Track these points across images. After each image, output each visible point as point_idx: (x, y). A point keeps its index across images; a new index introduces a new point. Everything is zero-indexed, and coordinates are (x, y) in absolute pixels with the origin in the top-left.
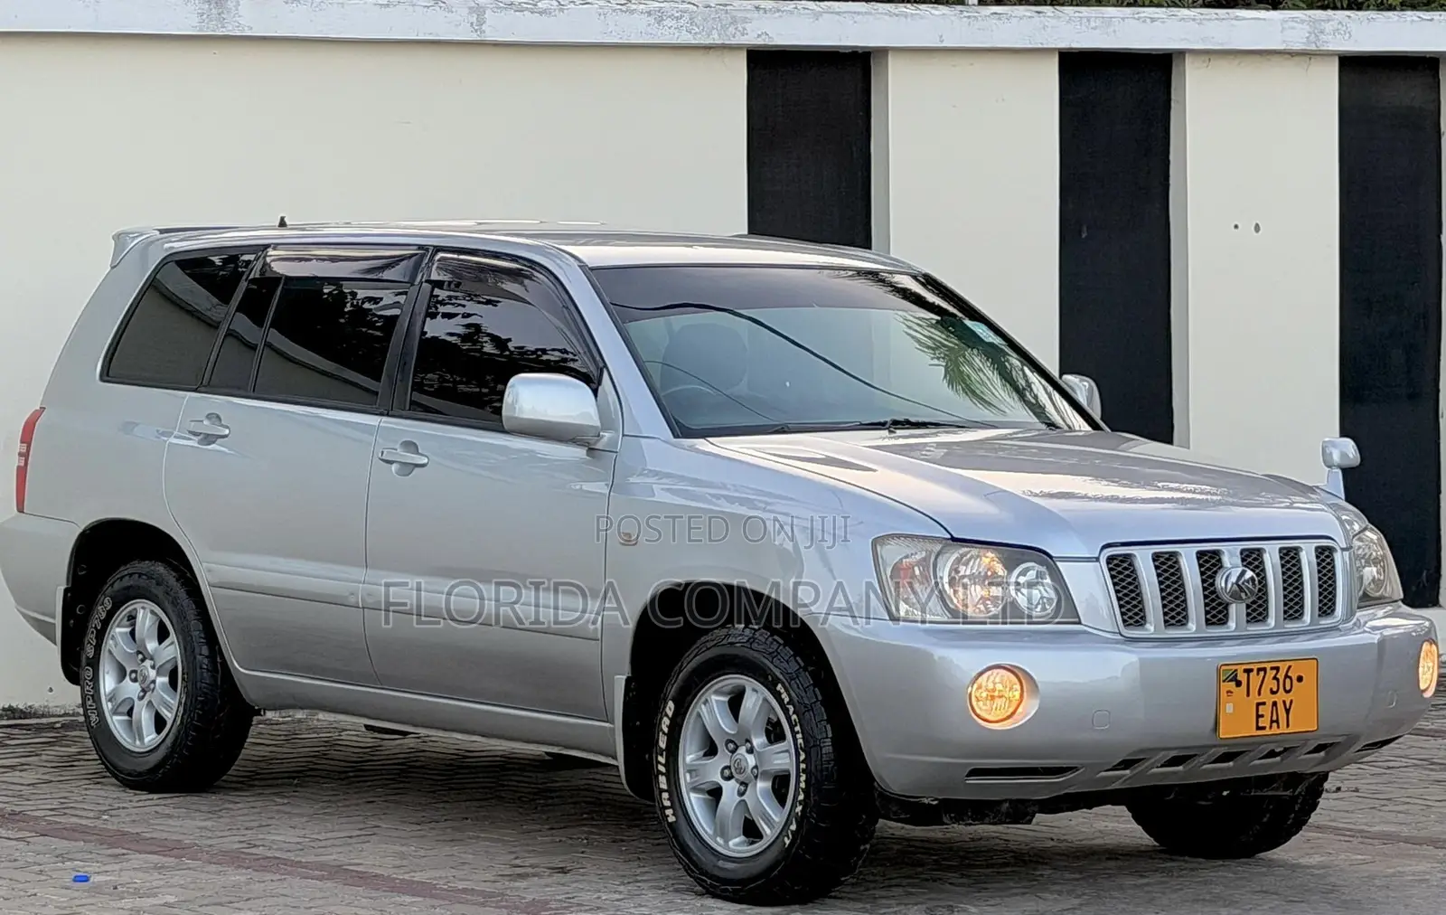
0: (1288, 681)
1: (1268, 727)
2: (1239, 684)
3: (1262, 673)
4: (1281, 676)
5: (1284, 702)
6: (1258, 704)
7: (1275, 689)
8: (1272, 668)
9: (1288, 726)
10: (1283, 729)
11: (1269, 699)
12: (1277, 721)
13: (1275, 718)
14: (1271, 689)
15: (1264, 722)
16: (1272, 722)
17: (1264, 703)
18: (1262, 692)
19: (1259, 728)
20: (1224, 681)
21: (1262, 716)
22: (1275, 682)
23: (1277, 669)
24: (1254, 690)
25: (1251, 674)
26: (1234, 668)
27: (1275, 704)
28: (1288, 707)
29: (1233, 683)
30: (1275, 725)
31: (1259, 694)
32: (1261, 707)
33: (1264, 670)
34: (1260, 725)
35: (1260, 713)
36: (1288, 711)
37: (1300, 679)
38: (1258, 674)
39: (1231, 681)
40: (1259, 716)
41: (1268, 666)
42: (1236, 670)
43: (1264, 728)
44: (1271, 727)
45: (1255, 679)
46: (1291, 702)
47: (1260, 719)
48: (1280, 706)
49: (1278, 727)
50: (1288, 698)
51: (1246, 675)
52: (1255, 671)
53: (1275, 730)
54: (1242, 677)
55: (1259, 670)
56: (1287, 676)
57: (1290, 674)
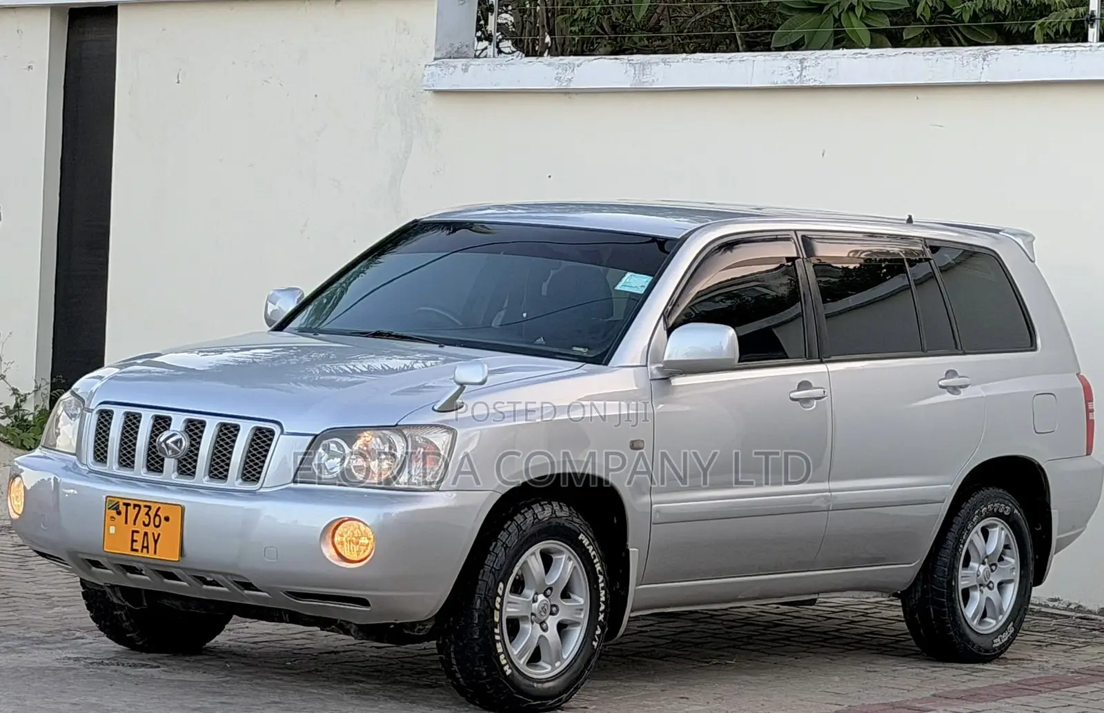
0: (157, 519)
1: (140, 550)
2: (119, 513)
3: (137, 508)
4: (152, 513)
5: (153, 534)
6: (134, 532)
7: (147, 523)
8: (146, 506)
9: (155, 552)
10: (151, 555)
11: (143, 530)
12: (147, 547)
13: (145, 545)
14: (144, 522)
15: (138, 546)
16: (143, 547)
17: (137, 532)
18: (137, 523)
19: (133, 550)
20: (109, 509)
21: (136, 541)
22: (147, 517)
23: (150, 507)
24: (130, 519)
25: (129, 507)
26: (117, 500)
27: (146, 534)
28: (156, 538)
29: (115, 511)
30: (145, 550)
31: (135, 524)
32: (135, 534)
33: (139, 506)
34: (134, 547)
35: (135, 538)
36: (156, 542)
37: (167, 519)
38: (134, 508)
39: (113, 509)
40: (133, 541)
41: (142, 504)
42: (118, 502)
43: (137, 550)
44: (142, 551)
45: (132, 512)
46: (159, 535)
47: (135, 543)
48: (150, 536)
49: (148, 552)
50: (157, 531)
51: (125, 507)
52: (132, 506)
53: (145, 554)
54: (122, 508)
55: (135, 506)
56: (156, 515)
57: (159, 513)
